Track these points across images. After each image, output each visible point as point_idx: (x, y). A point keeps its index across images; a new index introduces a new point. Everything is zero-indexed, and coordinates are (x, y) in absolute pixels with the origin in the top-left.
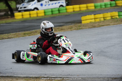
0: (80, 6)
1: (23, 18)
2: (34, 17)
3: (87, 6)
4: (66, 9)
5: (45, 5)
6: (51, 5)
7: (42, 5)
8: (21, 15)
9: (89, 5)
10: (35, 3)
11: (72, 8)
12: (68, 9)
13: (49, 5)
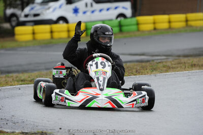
0: (169, 19)
1: (34, 39)
2: (60, 38)
3: (186, 18)
4: (138, 24)
5: (85, 13)
6: (97, 13)
7: (76, 11)
8: (31, 32)
9: (191, 16)
10: (60, 7)
11: (152, 21)
12: (142, 24)
13: (93, 12)
